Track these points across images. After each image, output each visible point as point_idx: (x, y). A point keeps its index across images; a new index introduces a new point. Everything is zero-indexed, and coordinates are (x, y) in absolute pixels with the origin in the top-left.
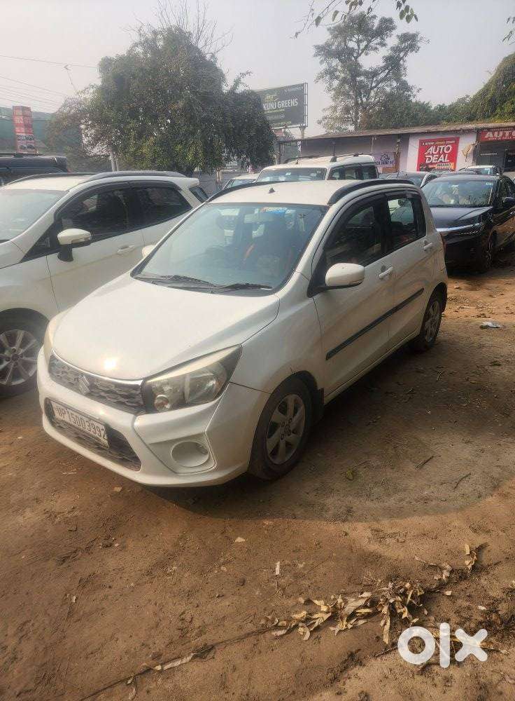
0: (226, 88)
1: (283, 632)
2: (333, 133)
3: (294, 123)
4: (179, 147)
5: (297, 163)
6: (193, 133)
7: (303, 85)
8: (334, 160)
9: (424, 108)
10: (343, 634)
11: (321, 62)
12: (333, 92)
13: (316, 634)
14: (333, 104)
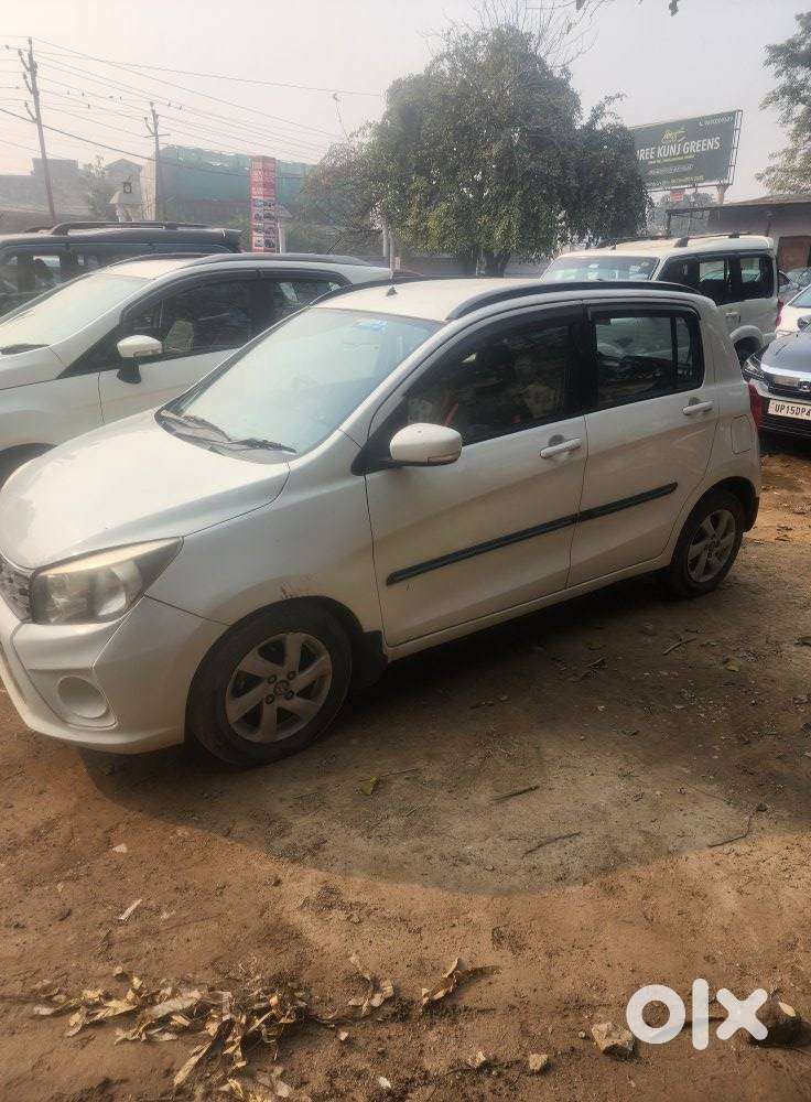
0: (582, 120)
3: (709, 177)
4: (485, 218)
7: (732, 114)
8: (683, 244)
10: (127, 1044)
11: (778, 74)
12: (793, 126)
13: (90, 1032)
14: (790, 145)
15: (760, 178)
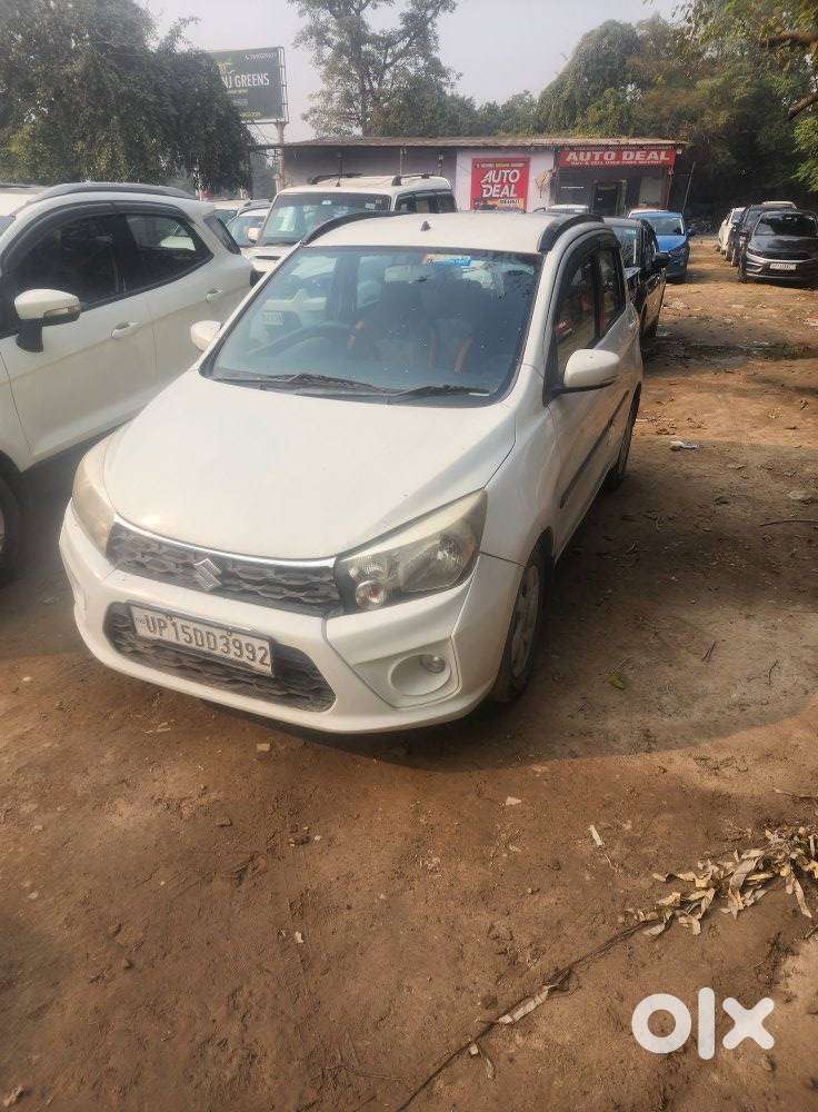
0: (153, 45)
1: (659, 929)
2: (332, 137)
3: (266, 115)
5: (338, 185)
6: (105, 122)
7: (275, 50)
8: (397, 182)
9: (465, 106)
11: (301, 13)
12: (323, 68)
14: (325, 87)
15: (305, 118)
